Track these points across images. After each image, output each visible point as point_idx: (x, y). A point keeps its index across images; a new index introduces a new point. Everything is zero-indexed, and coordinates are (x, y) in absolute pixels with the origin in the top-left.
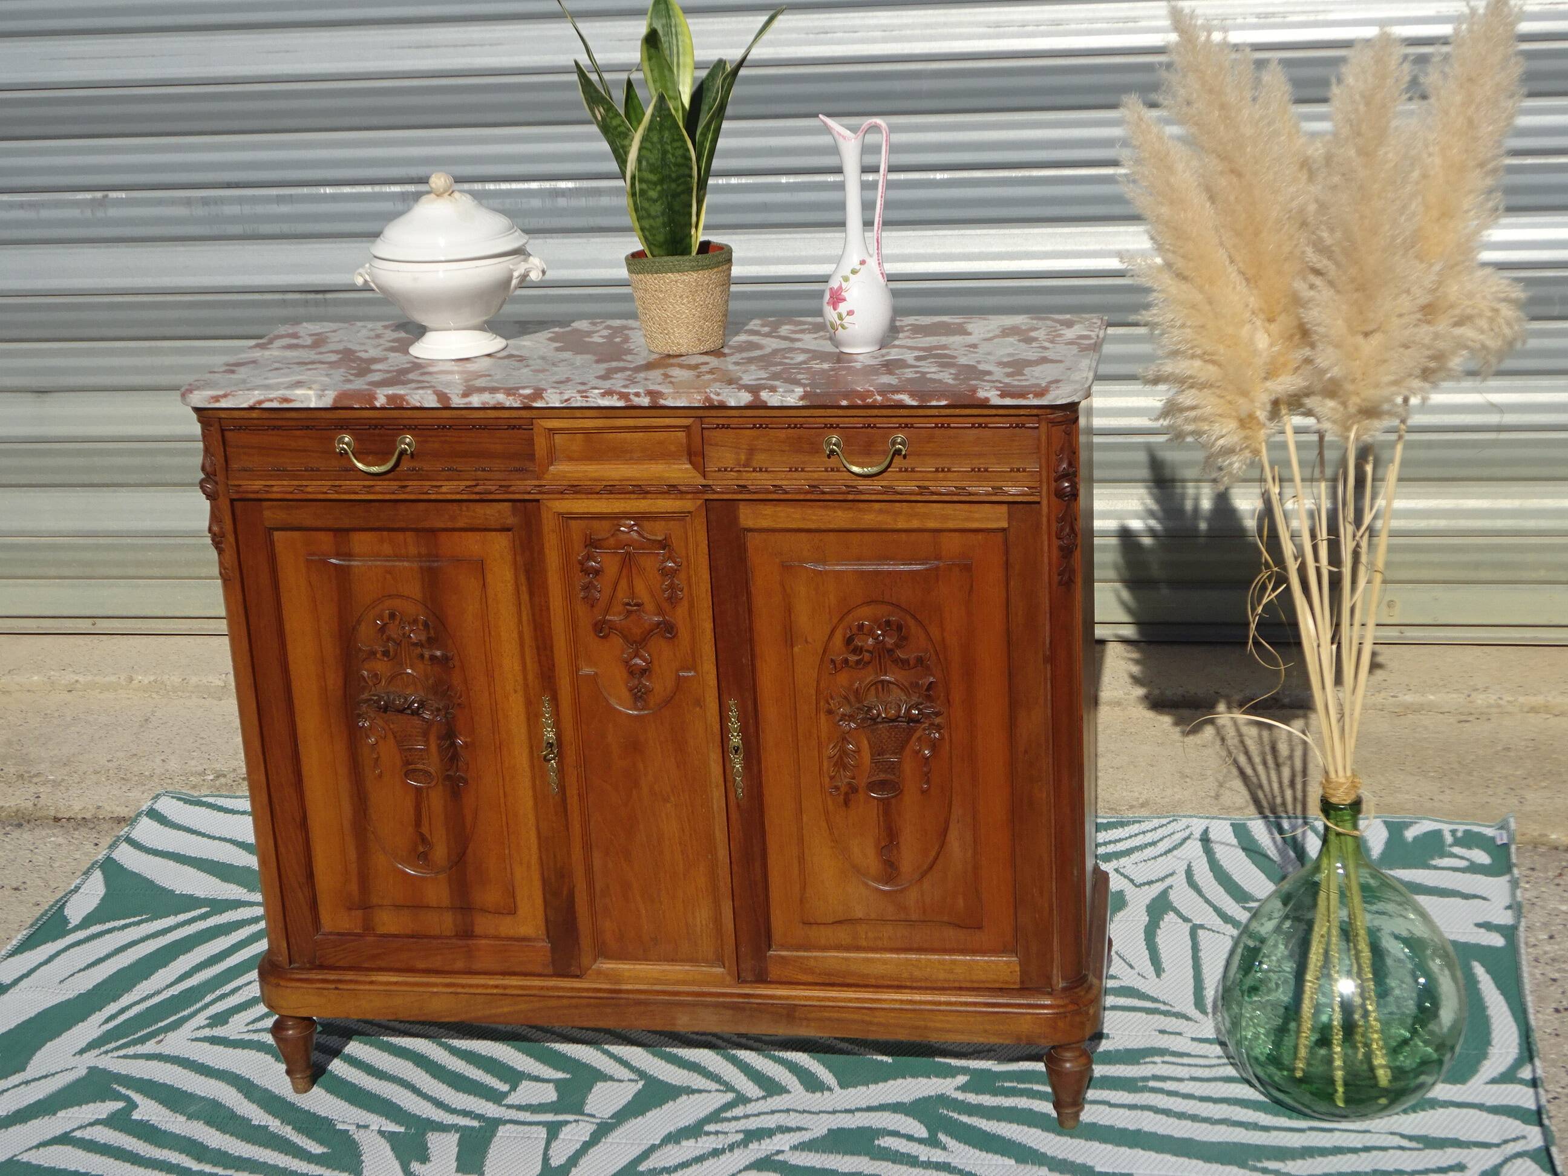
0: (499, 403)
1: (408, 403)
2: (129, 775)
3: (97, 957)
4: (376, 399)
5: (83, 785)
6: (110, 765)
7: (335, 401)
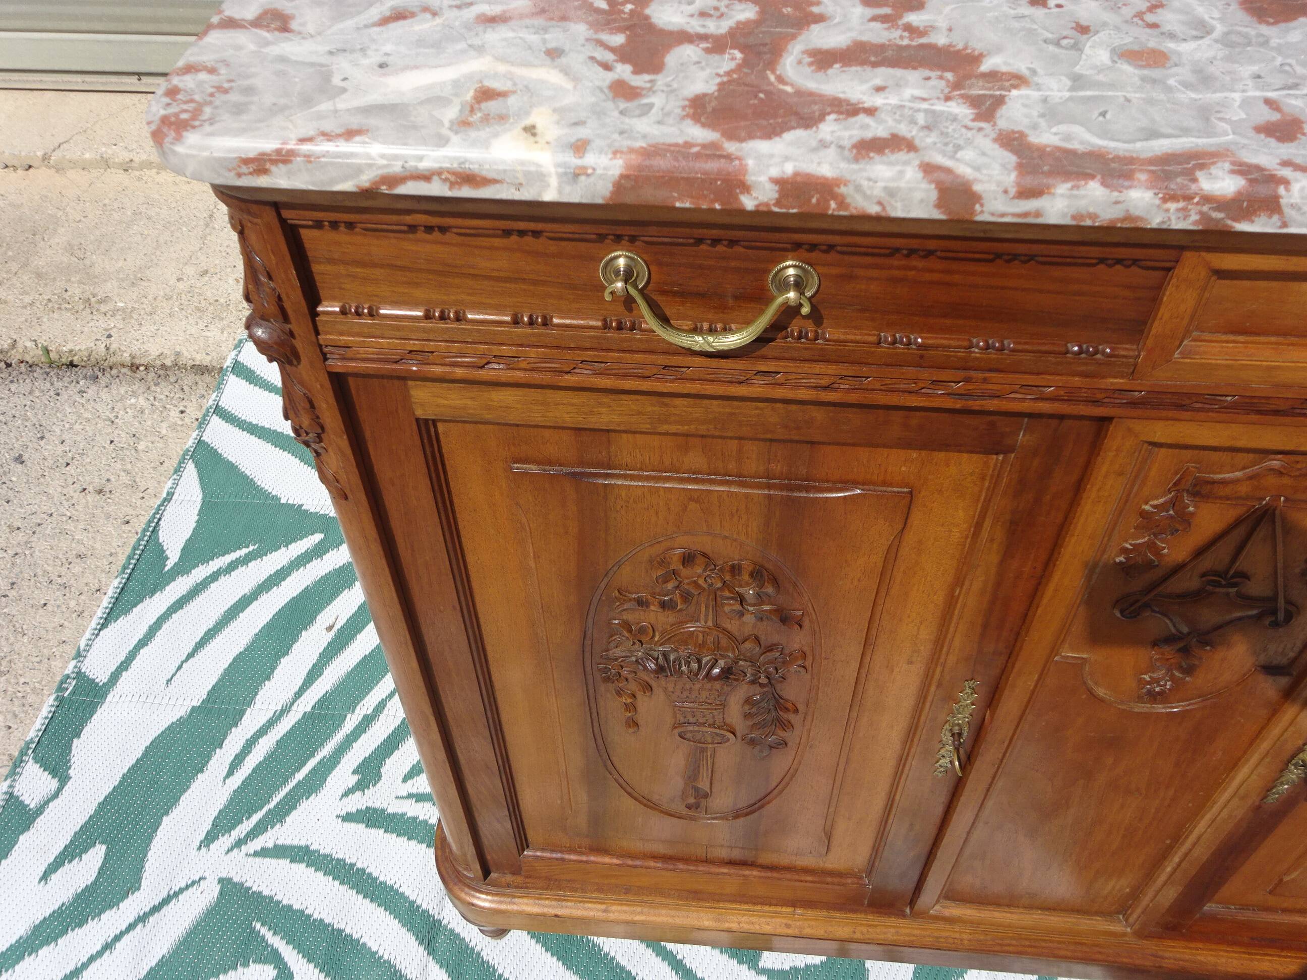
0: (1128, 218)
1: (842, 204)
2: (203, 303)
3: (205, 629)
4: (746, 188)
5: (155, 317)
6: (181, 285)
7: (619, 186)
